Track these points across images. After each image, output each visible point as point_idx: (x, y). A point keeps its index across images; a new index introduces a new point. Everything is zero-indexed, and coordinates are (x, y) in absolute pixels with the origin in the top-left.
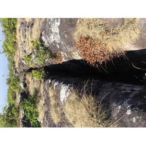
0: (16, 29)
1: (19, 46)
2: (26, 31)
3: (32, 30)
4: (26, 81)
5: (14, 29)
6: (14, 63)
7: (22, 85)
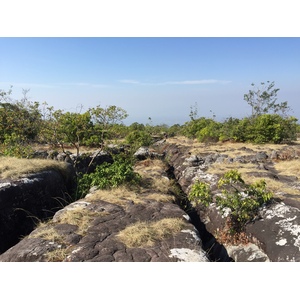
0: (244, 142)
1: (213, 148)
2: (253, 162)
3: (265, 176)
4: (148, 159)
5: (243, 140)
6: (172, 135)
7: (141, 151)
